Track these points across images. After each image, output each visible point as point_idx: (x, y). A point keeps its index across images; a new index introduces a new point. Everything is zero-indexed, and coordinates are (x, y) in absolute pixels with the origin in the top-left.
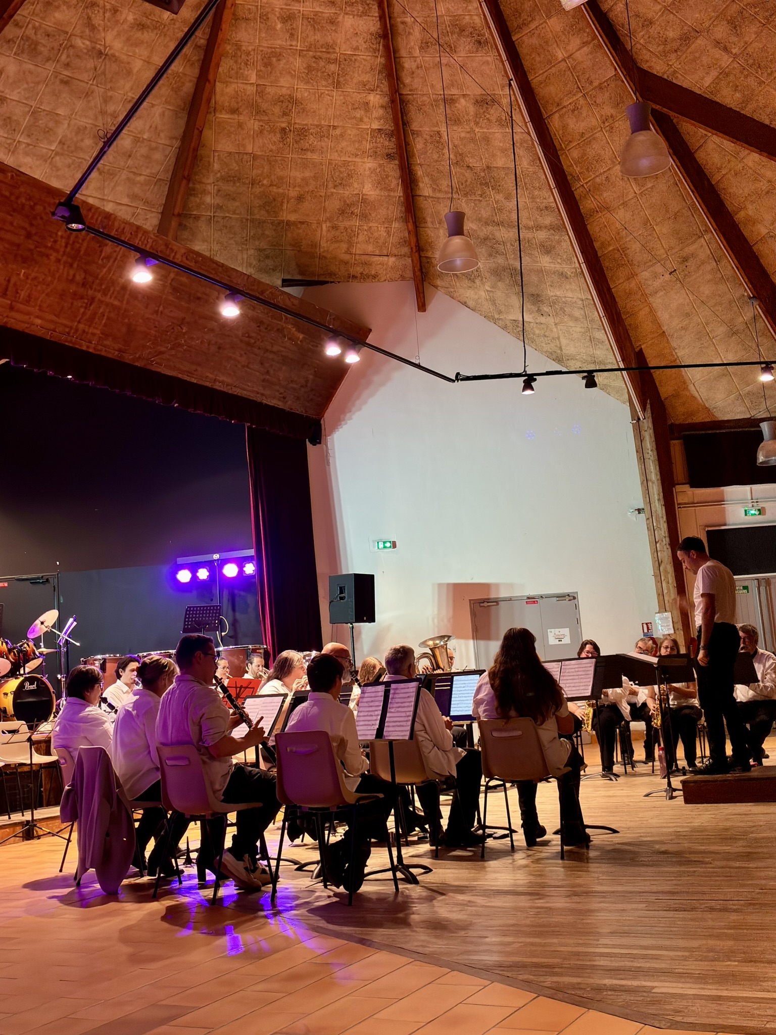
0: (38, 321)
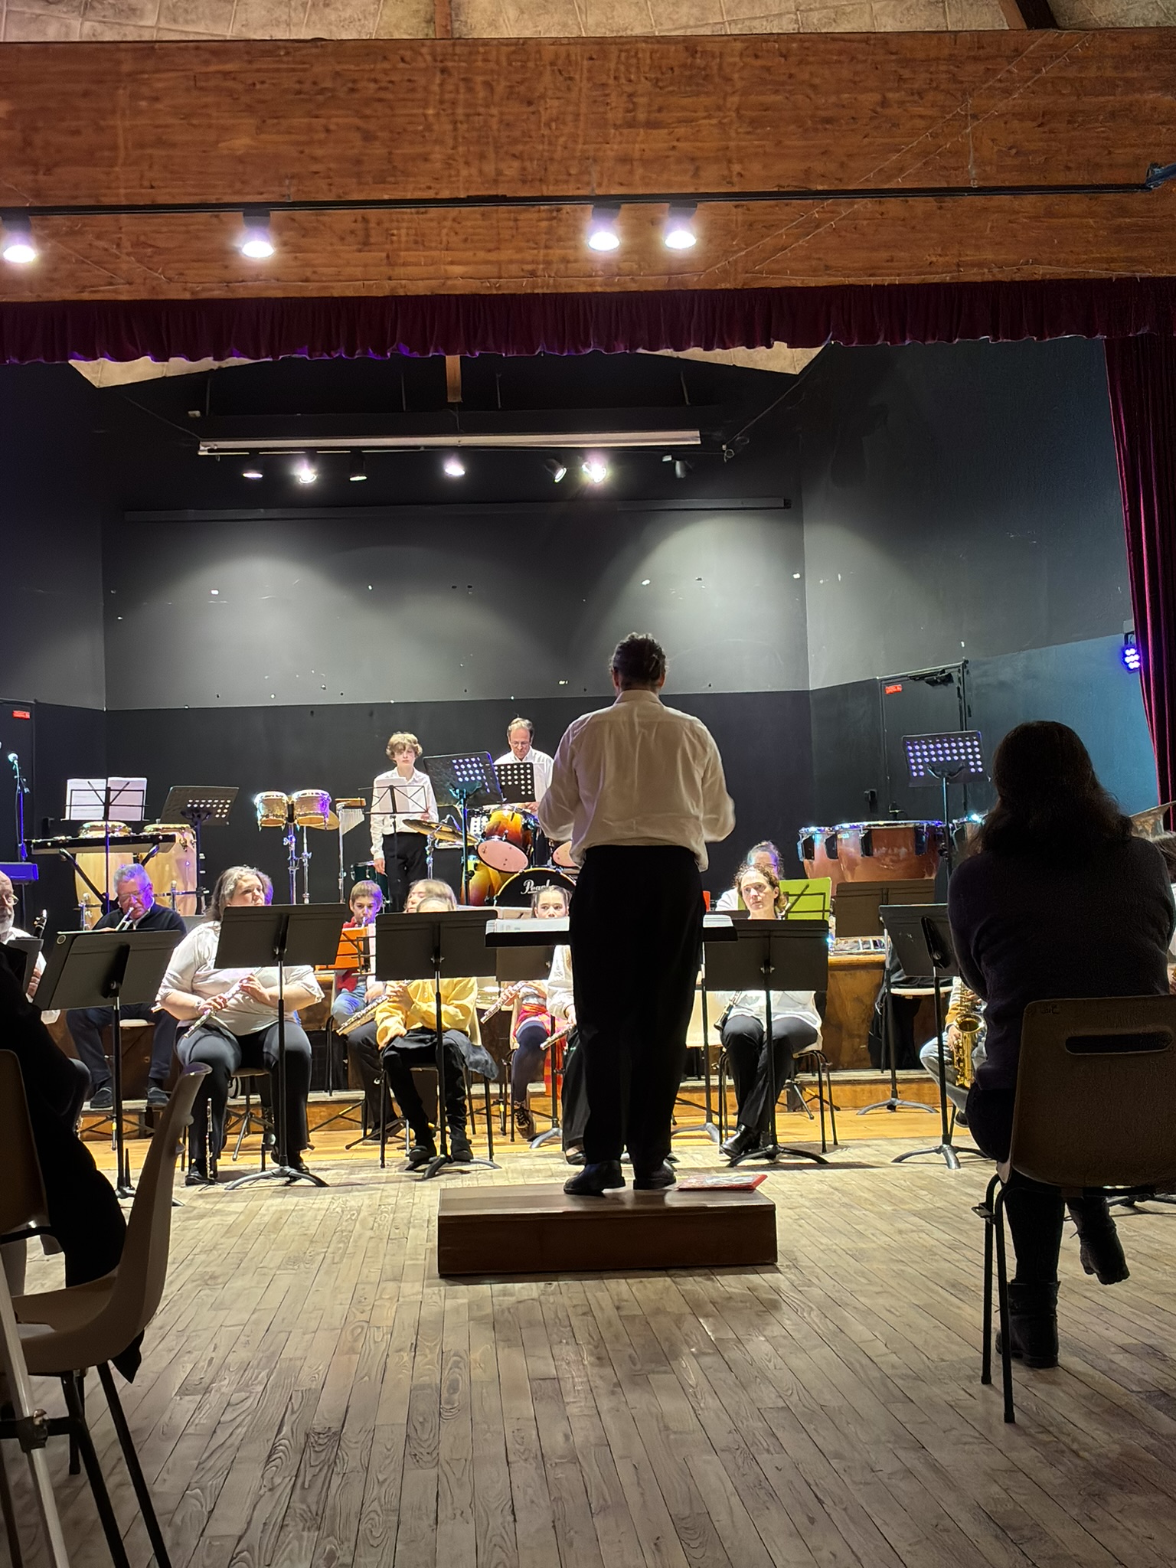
0: (458, 270)
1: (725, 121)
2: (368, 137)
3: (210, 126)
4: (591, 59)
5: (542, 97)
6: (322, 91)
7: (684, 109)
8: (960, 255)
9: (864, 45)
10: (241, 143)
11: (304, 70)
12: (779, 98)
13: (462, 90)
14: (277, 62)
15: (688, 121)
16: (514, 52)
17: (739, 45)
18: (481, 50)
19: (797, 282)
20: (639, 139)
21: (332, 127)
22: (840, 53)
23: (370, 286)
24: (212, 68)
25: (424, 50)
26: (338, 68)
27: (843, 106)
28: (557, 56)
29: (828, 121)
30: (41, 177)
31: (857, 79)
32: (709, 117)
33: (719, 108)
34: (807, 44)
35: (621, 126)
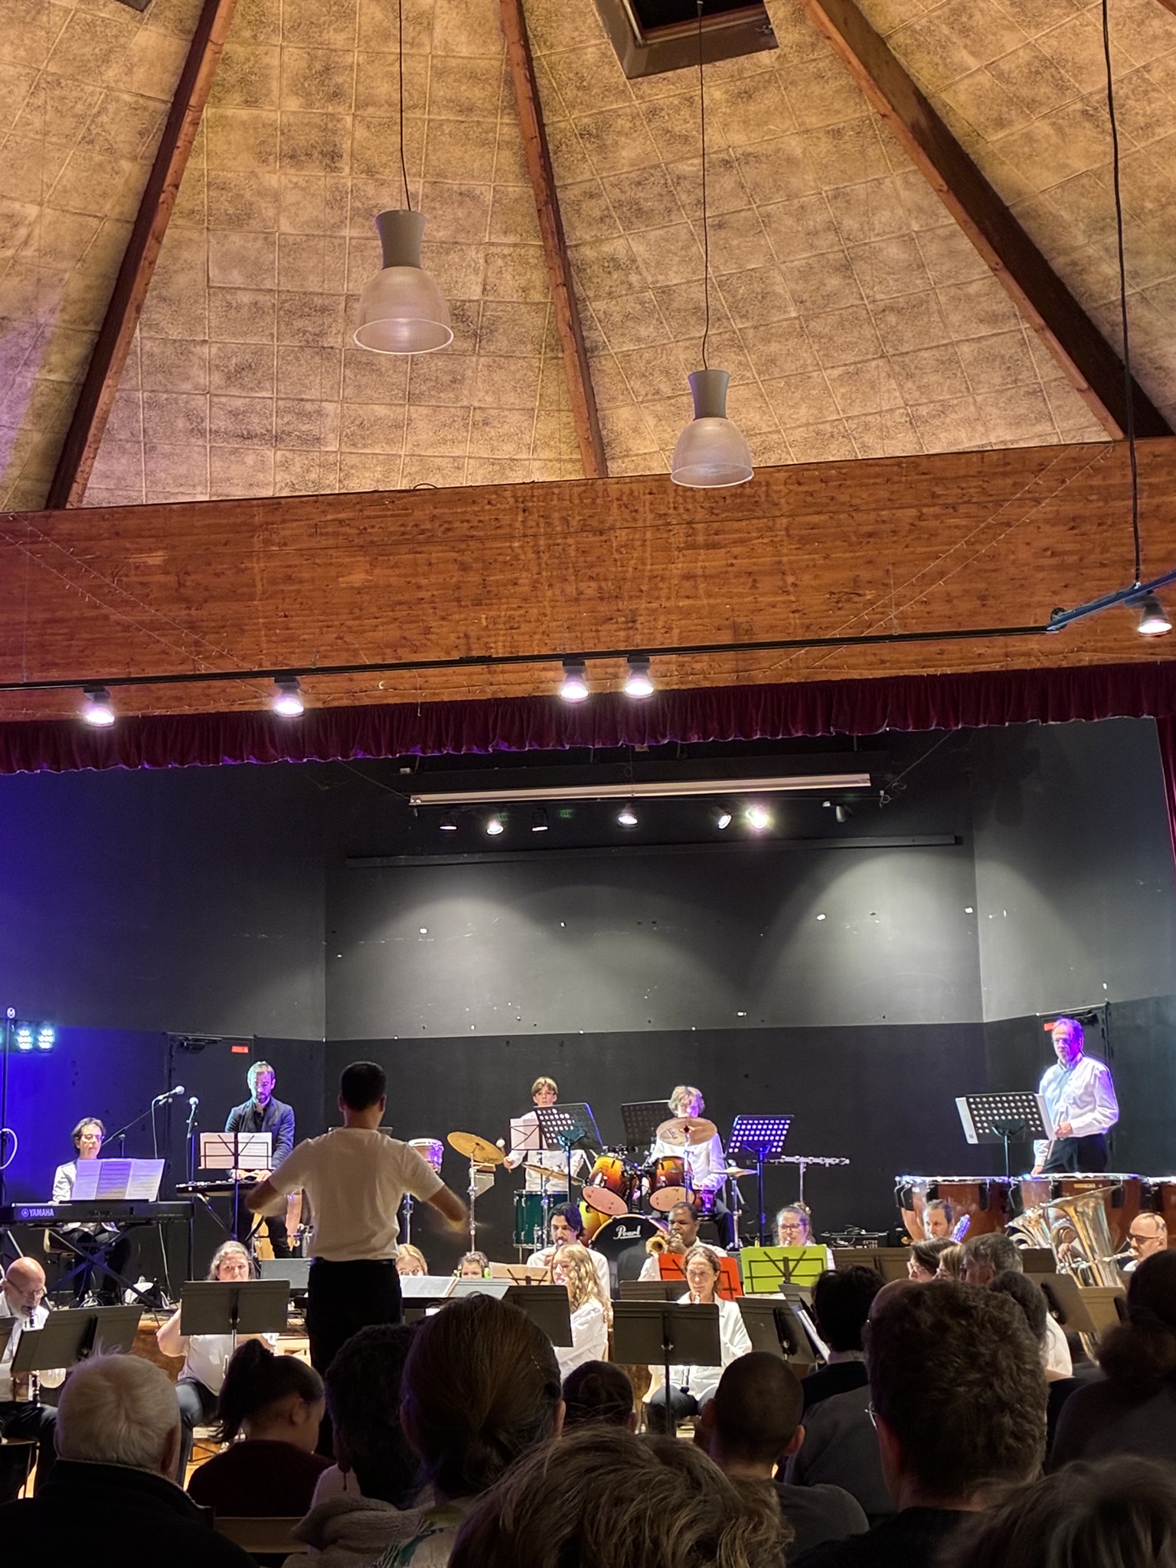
1: (776, 539)
2: (464, 568)
3: (331, 564)
4: (651, 493)
5: (612, 528)
6: (423, 532)
7: (738, 531)
8: (1007, 647)
9: (896, 468)
10: (358, 578)
11: (407, 515)
12: (823, 517)
13: (542, 525)
14: (383, 510)
15: (742, 541)
16: (585, 492)
17: (782, 475)
18: (556, 491)
19: (855, 675)
20: (700, 558)
21: (433, 561)
22: (877, 476)
23: (474, 692)
24: (329, 517)
25: (508, 494)
26: (436, 512)
27: (884, 522)
28: (622, 493)
29: (870, 535)
30: (193, 612)
31: (894, 497)
32: (761, 537)
33: (770, 529)
34: (844, 471)
35: (683, 548)
